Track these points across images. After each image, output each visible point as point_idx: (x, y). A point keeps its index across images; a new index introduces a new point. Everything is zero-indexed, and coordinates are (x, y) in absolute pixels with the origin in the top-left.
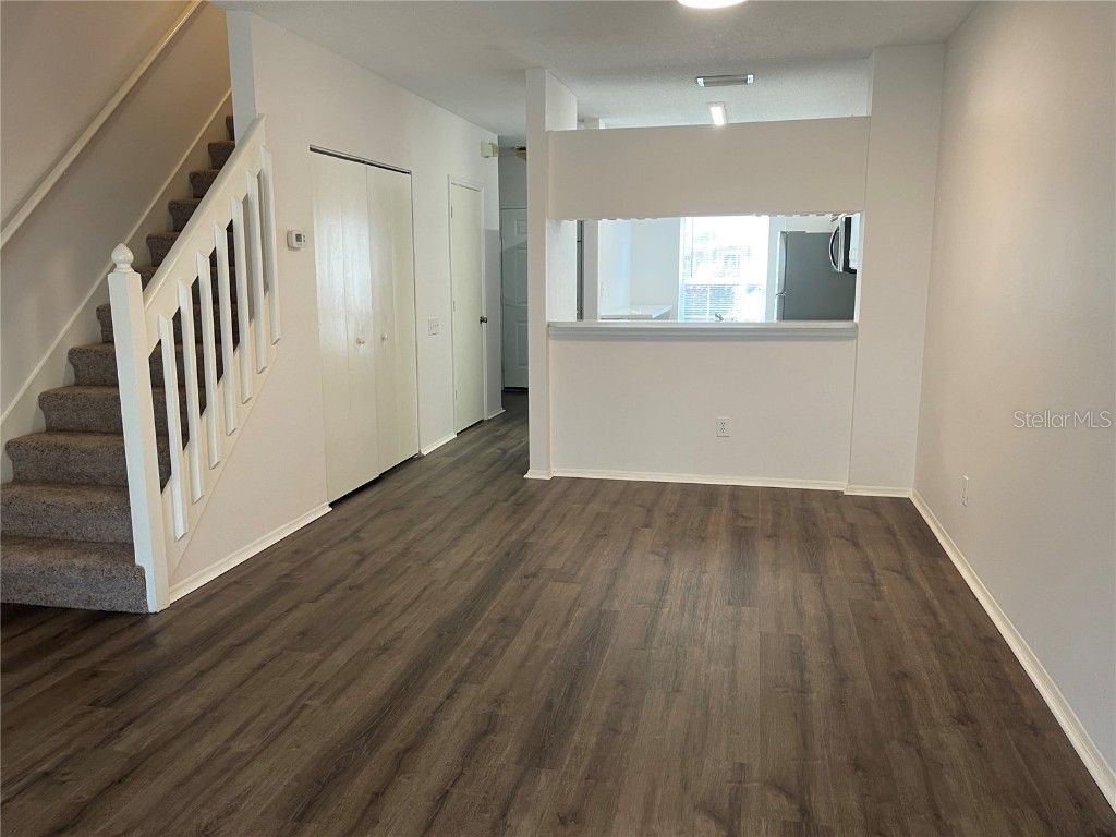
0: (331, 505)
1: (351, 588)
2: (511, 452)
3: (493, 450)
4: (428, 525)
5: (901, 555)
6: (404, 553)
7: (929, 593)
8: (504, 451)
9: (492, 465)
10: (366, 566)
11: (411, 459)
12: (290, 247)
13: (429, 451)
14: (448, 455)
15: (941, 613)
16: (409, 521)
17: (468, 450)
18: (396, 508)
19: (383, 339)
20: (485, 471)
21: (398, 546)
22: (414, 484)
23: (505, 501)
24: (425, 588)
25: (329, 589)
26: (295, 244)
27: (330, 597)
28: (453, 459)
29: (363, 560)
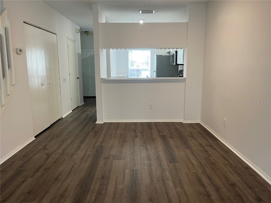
0: (35, 137)
1: (45, 170)
2: (90, 115)
3: (84, 115)
4: (69, 142)
5: (208, 141)
6: (63, 153)
7: (222, 153)
8: (88, 115)
9: (85, 120)
10: (50, 160)
11: (59, 119)
12: (17, 53)
13: (65, 117)
14: (71, 117)
15: (229, 160)
16: (63, 141)
17: (76, 115)
18: (57, 136)
19: (50, 84)
20: (83, 122)
21: (60, 151)
22: (62, 127)
23: (92, 132)
24: (72, 167)
25: (37, 171)
26: (19, 52)
27: (38, 174)
28: (72, 119)
29: (48, 157)
